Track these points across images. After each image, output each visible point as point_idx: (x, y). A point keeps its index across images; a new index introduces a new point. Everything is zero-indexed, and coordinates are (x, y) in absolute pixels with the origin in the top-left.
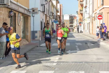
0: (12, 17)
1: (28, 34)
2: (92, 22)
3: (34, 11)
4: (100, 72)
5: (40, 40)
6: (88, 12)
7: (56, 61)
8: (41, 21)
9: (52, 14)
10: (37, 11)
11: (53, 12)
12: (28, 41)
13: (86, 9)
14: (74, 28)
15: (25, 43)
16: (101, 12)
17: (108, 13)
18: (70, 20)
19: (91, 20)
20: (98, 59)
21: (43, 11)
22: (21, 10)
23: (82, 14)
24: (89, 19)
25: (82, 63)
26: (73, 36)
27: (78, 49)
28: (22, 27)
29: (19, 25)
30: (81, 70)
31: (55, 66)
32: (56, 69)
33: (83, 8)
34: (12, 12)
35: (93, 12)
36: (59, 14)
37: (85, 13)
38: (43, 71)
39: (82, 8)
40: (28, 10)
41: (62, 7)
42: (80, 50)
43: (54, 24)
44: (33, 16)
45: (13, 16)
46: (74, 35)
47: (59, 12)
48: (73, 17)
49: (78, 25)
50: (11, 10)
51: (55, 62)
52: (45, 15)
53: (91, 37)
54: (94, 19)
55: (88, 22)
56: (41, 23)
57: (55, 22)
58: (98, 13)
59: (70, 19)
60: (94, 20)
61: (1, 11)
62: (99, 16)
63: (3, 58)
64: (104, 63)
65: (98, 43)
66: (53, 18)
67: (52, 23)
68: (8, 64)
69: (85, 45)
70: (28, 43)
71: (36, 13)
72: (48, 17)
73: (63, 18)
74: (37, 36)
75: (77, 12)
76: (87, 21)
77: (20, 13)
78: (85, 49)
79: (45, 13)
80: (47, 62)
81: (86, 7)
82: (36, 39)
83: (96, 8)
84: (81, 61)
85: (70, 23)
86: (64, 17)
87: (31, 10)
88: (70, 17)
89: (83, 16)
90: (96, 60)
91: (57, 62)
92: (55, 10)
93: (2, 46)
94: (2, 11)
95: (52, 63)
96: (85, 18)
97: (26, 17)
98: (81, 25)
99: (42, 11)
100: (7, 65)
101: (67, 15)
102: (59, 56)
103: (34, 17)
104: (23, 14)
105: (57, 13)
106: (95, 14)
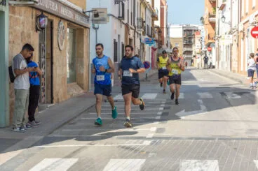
0: (43, 29)
1: (82, 72)
2: (238, 44)
3: (96, 15)
4: (255, 161)
6: (228, 19)
7: (151, 135)
8: (115, 40)
9: (140, 24)
10: (105, 16)
11: (144, 20)
12: (83, 89)
13: (223, 13)
14: (195, 56)
15: (74, 92)
18: (185, 38)
19: (236, 38)
20: (251, 130)
21: (119, 17)
22: (65, 13)
23: (213, 24)
24: (231, 36)
25: (213, 141)
26: (191, 77)
27: (203, 107)
28: (68, 55)
29: (60, 49)
30: (211, 157)
31: (147, 147)
32: (151, 154)
33: (217, 9)
34: (44, 17)
35: (241, 19)
36: (157, 23)
37: (221, 21)
39: (215, 9)
40: (83, 14)
41: (165, 7)
42: (209, 109)
43: (147, 46)
44: (96, 29)
45: (47, 27)
46: (194, 75)
47: (157, 20)
48: (191, 30)
49: (203, 49)
50: (41, 13)
51: (148, 137)
52: (123, 26)
53: (236, 80)
54: (242, 36)
55: (228, 42)
56: (115, 44)
57: (148, 42)
58: (251, 21)
59: (184, 34)
60: (243, 39)
61: (17, 16)
62: (253, 30)
63: (20, 128)
65: (252, 93)
66: (144, 34)
67: (142, 44)
68: (34, 142)
69: (220, 98)
70: (82, 91)
71: (103, 20)
72: (132, 32)
73: (168, 33)
75: (202, 18)
76: (225, 41)
77: (62, 21)
78: (221, 108)
79: (125, 21)
80: (128, 138)
81: (223, 7)
83: (247, 11)
84: (210, 136)
85: (185, 45)
86: (170, 30)
87: (91, 14)
88: (185, 31)
89: (217, 30)
90: (246, 133)
91: (153, 138)
92: (149, 14)
93: (20, 100)
94: (20, 15)
95: (141, 140)
96: (222, 33)
98: (210, 51)
99: (117, 15)
100: (32, 146)
101: (178, 26)
102: (157, 123)
103: (98, 31)
104: (71, 23)
105: (153, 21)
106: (244, 24)
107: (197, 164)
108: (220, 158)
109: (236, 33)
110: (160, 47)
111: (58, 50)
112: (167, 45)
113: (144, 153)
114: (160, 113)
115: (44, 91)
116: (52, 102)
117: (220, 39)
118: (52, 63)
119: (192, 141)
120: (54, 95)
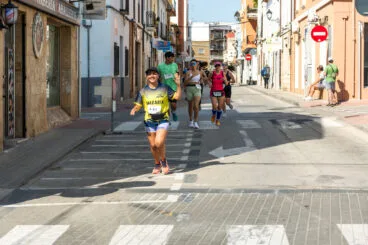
0: (11, 25)
1: (68, 91)
2: (290, 50)
3: (90, 7)
4: (339, 225)
5: (114, 109)
6: (276, 15)
7: (177, 187)
8: (115, 44)
9: (150, 21)
10: (102, 9)
11: (157, 15)
12: (69, 115)
16: (322, 15)
17: (347, 19)
18: (212, 43)
19: (285, 42)
20: (324, 176)
21: (121, 10)
23: (253, 22)
24: (280, 39)
27: (249, 142)
28: (47, 64)
29: (36, 57)
30: (273, 221)
31: (174, 205)
32: (180, 217)
33: (260, 1)
34: (12, 7)
35: (294, 13)
36: (174, 20)
37: (265, 18)
38: (133, 226)
39: (256, 1)
40: (70, 4)
42: (259, 145)
43: (160, 53)
44: (88, 27)
45: (17, 23)
47: (175, 14)
48: (221, 31)
49: (239, 58)
50: (8, 2)
51: (173, 189)
52: (127, 23)
53: (289, 101)
54: (297, 39)
56: (117, 49)
57: (161, 46)
58: (311, 18)
59: (211, 37)
60: (298, 43)
62: (314, 30)
64: (350, 191)
66: (156, 35)
67: (154, 51)
69: (272, 127)
70: (68, 119)
71: (100, 14)
72: (139, 31)
73: (189, 35)
74: (100, 96)
75: (237, 14)
76: (270, 48)
77: (39, 13)
78: (275, 144)
79: (130, 17)
82: (97, 106)
83: (304, 3)
84: (266, 188)
85: (212, 52)
86: (193, 30)
87: (82, 5)
88: (212, 31)
89: (259, 30)
90: (318, 181)
91: (181, 191)
92: (163, 8)
95: (164, 194)
97: (62, 27)
98: (249, 60)
99: (118, 8)
101: (202, 24)
103: (91, 30)
104: (52, 18)
105: (168, 16)
106: (300, 22)
107: (254, 232)
108: (287, 222)
109: (287, 35)
110: (178, 54)
111: (33, 58)
112: (188, 51)
113: (171, 214)
114: (187, 151)
115: (12, 119)
116: (24, 136)
117: (264, 44)
118: (24, 78)
119: (241, 194)
120: (27, 125)
